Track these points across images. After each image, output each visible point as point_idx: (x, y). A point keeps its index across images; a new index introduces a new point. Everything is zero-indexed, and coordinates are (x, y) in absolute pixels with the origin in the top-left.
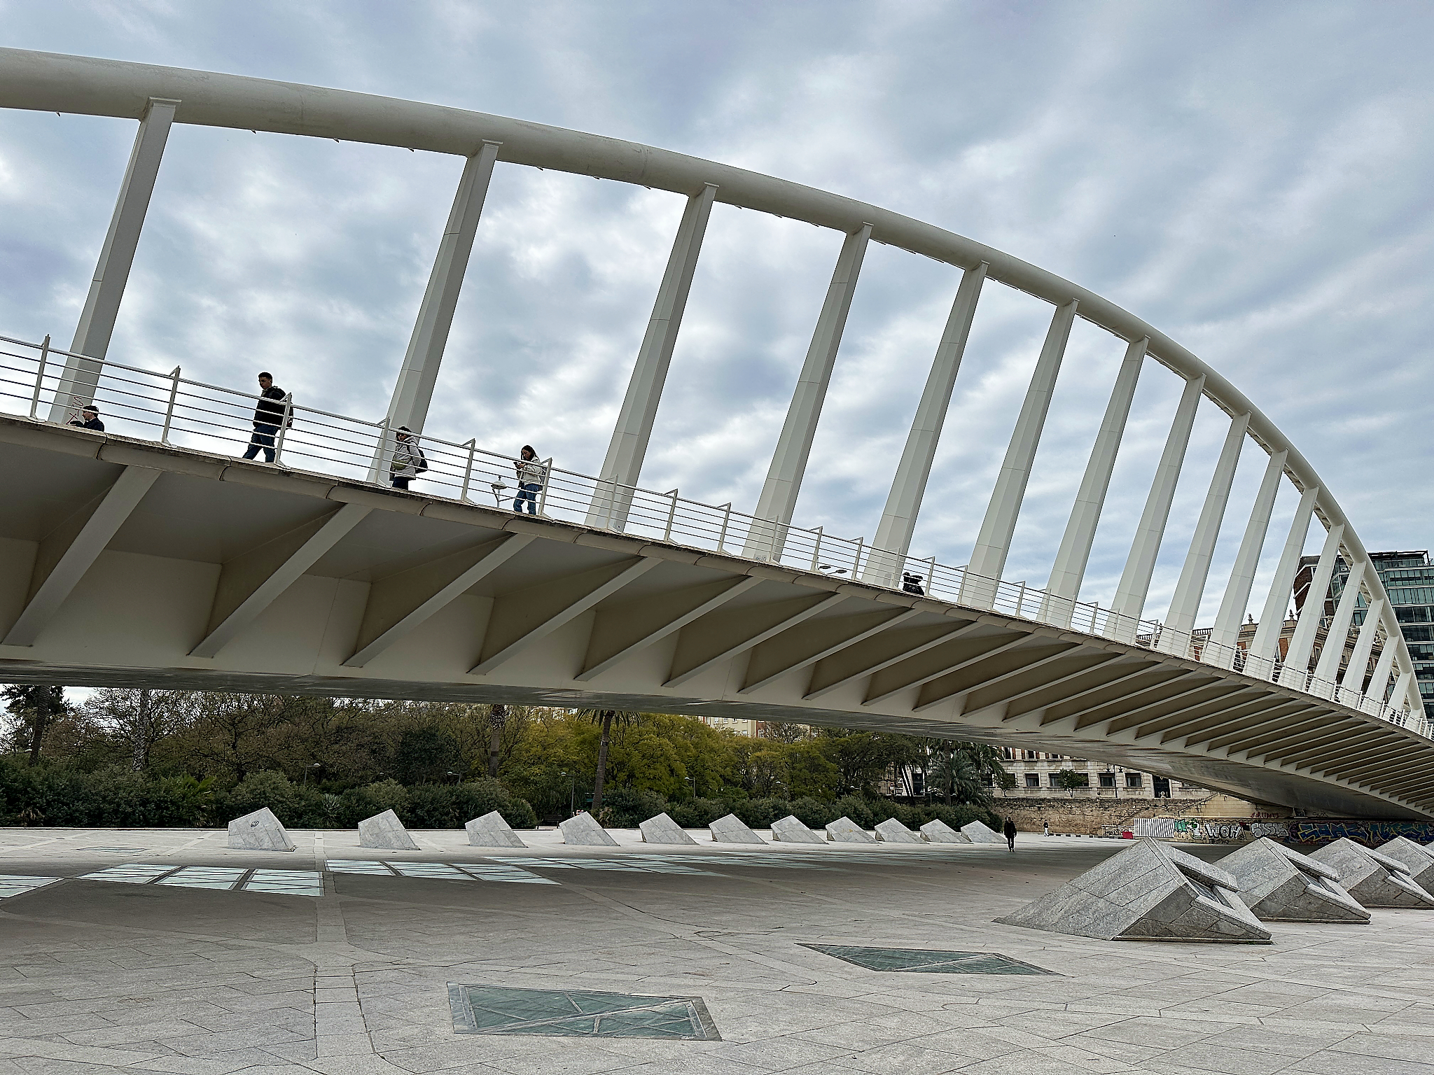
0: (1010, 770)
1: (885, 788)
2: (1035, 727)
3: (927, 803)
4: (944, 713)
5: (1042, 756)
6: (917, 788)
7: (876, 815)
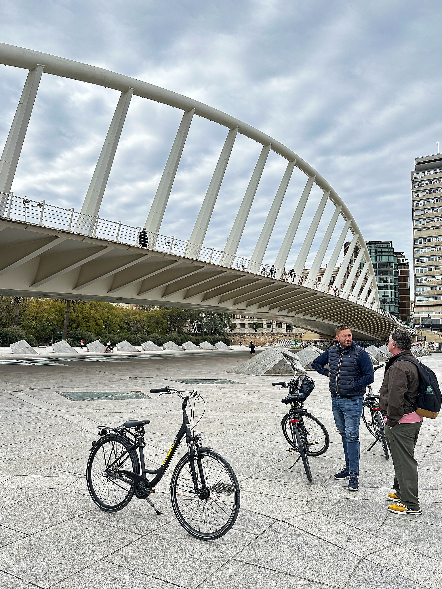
0: (234, 322)
1: (186, 330)
2: (244, 308)
3: (202, 335)
4: (213, 303)
5: (247, 317)
6: (198, 330)
7: (182, 340)
